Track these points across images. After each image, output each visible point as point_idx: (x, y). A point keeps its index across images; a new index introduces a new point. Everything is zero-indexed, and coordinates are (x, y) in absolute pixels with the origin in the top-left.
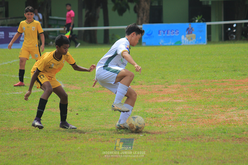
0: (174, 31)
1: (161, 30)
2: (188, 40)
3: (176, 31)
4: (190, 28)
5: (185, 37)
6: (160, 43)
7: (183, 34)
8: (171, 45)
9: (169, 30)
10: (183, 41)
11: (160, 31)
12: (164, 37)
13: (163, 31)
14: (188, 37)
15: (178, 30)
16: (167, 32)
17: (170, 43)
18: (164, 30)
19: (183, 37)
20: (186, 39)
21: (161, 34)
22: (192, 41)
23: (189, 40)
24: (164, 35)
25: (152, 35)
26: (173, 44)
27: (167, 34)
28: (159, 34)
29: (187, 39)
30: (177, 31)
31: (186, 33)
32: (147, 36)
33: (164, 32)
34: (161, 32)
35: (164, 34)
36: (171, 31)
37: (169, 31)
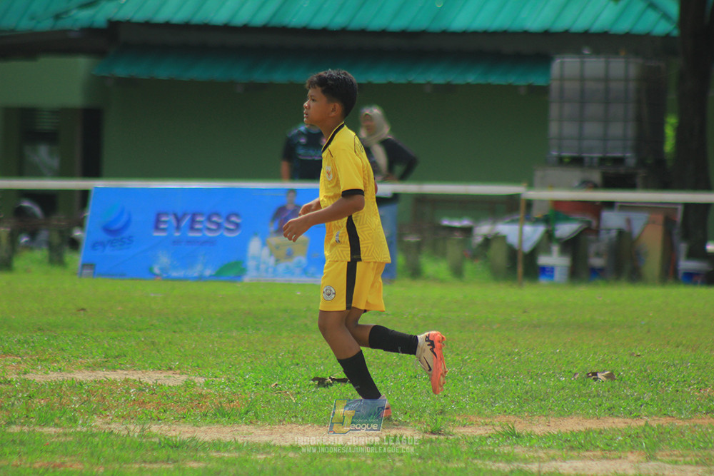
0: (220, 221)
1: (166, 214)
2: (272, 261)
3: (228, 219)
4: (290, 207)
5: (264, 244)
6: (156, 270)
7: (255, 234)
8: (201, 278)
9: (201, 214)
10: (251, 264)
11: (164, 219)
12: (176, 242)
13: (175, 215)
14: (277, 247)
15: (237, 215)
16: (193, 221)
17: (196, 271)
18: (180, 214)
19: (254, 246)
20: (266, 252)
21: (163, 230)
22: (292, 263)
23: (277, 260)
24: (177, 234)
25: (126, 234)
26: (208, 272)
27: (192, 228)
28: (157, 228)
29: (271, 254)
30: (234, 219)
31: (272, 228)
32: (104, 237)
33: (179, 220)
34: (165, 222)
35: (178, 228)
36: (209, 219)
37: (199, 219)
